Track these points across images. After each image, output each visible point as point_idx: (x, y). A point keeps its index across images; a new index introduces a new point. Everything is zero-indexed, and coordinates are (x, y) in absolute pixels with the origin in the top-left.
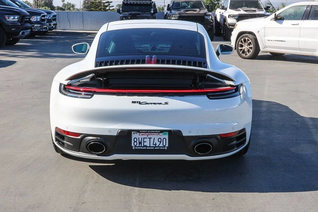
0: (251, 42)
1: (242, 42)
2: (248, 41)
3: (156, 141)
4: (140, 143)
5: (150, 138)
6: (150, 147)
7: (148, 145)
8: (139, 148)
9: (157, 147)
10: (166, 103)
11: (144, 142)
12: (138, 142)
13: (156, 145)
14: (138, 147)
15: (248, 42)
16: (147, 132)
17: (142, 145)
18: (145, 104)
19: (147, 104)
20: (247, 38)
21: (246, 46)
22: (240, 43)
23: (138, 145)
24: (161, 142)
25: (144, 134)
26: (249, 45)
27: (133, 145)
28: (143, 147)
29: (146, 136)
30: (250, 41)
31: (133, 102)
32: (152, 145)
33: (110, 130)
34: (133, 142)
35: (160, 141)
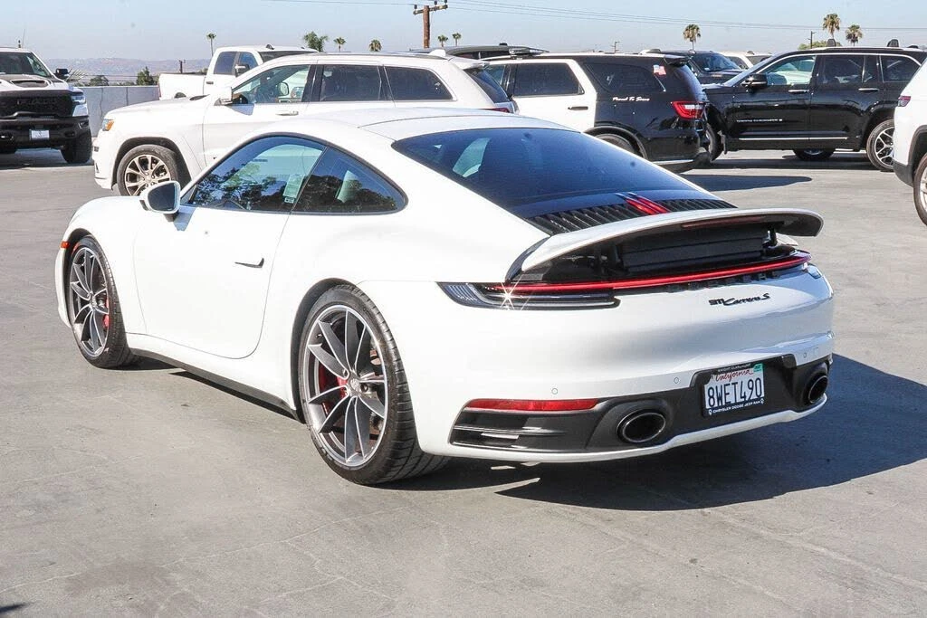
0: (163, 166)
1: (134, 167)
2: (153, 162)
3: (745, 389)
4: (720, 399)
5: (734, 384)
6: (736, 404)
7: (733, 402)
8: (719, 410)
9: (747, 402)
10: (767, 297)
11: (726, 394)
12: (715, 397)
13: (745, 397)
14: (717, 408)
15: (155, 167)
16: (730, 371)
17: (724, 404)
18: (734, 303)
19: (737, 302)
20: (149, 157)
21: (148, 178)
22: (129, 170)
23: (716, 405)
24: (752, 389)
25: (724, 375)
26: (158, 175)
27: (708, 407)
28: (725, 407)
29: (727, 381)
30: (161, 163)
31: (713, 302)
32: (739, 400)
33: (676, 377)
34: (707, 398)
35: (751, 386)
